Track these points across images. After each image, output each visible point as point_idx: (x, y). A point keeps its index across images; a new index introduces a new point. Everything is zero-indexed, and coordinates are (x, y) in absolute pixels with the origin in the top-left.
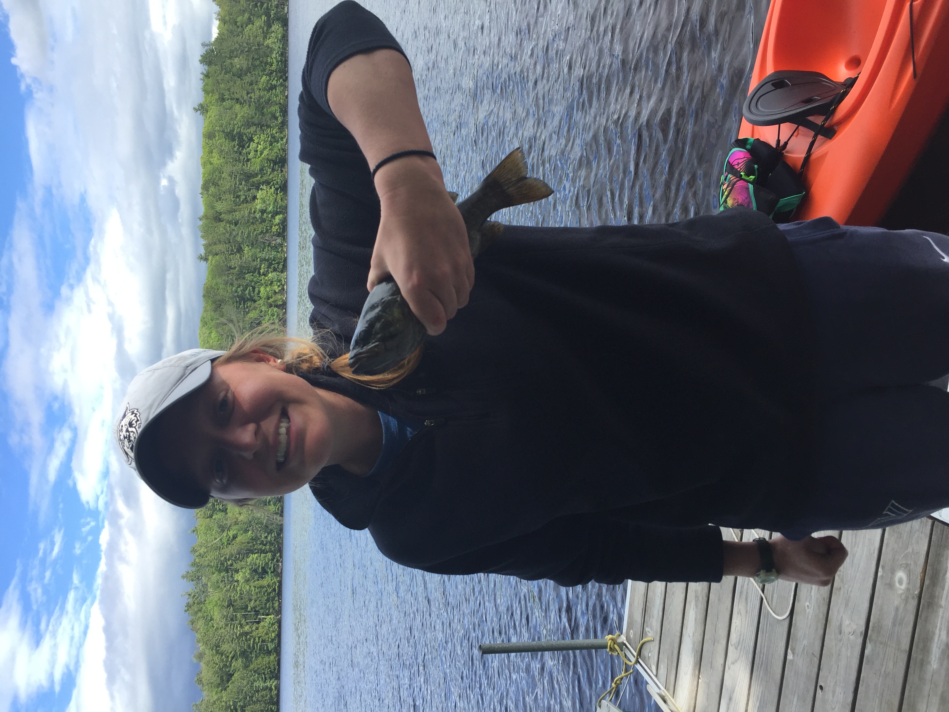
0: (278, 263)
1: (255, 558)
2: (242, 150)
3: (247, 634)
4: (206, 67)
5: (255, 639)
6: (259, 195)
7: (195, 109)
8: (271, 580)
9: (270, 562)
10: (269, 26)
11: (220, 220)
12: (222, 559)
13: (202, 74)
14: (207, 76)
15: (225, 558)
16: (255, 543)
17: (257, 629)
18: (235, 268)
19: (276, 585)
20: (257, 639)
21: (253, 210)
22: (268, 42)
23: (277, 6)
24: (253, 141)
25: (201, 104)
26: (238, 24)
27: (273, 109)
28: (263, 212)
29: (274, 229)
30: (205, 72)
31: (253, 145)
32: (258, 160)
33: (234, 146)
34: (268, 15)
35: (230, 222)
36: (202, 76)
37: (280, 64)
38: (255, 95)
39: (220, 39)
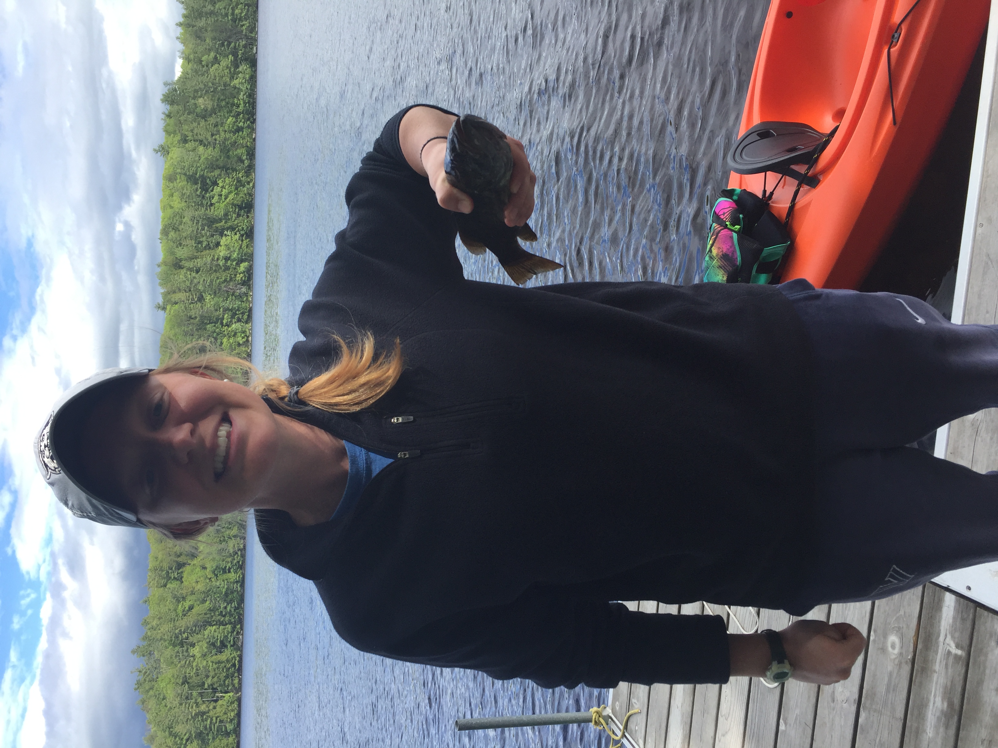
0: (243, 313)
1: (213, 631)
2: (206, 193)
3: (203, 713)
4: (169, 107)
5: (212, 719)
6: (223, 241)
7: (155, 150)
8: (231, 654)
9: (229, 635)
10: (237, 67)
11: (181, 267)
12: (177, 631)
13: (164, 113)
14: (169, 116)
15: (180, 630)
16: (213, 614)
17: (215, 708)
18: (196, 318)
19: (236, 660)
20: (214, 719)
21: (216, 257)
22: (236, 82)
23: (245, 46)
24: (217, 185)
25: (162, 146)
26: (203, 63)
27: (239, 151)
28: (227, 259)
29: (239, 277)
30: (167, 112)
31: (217, 190)
32: (222, 205)
33: (197, 190)
34: (235, 54)
35: (190, 270)
36: (163, 116)
37: (247, 105)
38: (220, 137)
39: (185, 78)
